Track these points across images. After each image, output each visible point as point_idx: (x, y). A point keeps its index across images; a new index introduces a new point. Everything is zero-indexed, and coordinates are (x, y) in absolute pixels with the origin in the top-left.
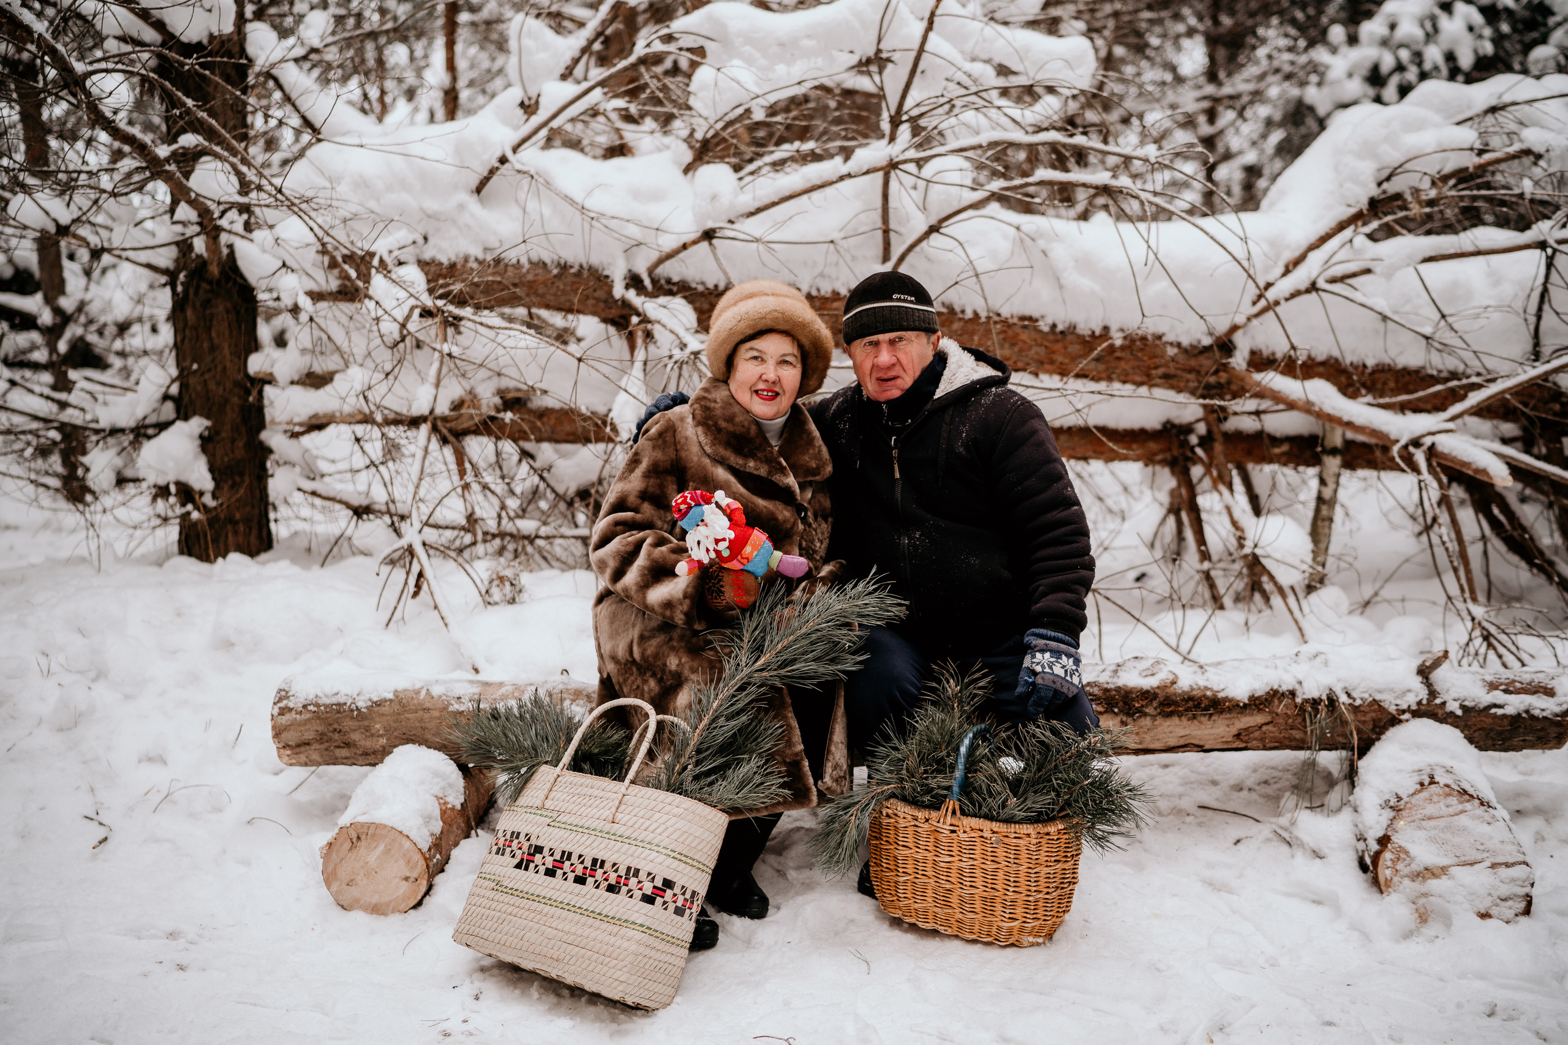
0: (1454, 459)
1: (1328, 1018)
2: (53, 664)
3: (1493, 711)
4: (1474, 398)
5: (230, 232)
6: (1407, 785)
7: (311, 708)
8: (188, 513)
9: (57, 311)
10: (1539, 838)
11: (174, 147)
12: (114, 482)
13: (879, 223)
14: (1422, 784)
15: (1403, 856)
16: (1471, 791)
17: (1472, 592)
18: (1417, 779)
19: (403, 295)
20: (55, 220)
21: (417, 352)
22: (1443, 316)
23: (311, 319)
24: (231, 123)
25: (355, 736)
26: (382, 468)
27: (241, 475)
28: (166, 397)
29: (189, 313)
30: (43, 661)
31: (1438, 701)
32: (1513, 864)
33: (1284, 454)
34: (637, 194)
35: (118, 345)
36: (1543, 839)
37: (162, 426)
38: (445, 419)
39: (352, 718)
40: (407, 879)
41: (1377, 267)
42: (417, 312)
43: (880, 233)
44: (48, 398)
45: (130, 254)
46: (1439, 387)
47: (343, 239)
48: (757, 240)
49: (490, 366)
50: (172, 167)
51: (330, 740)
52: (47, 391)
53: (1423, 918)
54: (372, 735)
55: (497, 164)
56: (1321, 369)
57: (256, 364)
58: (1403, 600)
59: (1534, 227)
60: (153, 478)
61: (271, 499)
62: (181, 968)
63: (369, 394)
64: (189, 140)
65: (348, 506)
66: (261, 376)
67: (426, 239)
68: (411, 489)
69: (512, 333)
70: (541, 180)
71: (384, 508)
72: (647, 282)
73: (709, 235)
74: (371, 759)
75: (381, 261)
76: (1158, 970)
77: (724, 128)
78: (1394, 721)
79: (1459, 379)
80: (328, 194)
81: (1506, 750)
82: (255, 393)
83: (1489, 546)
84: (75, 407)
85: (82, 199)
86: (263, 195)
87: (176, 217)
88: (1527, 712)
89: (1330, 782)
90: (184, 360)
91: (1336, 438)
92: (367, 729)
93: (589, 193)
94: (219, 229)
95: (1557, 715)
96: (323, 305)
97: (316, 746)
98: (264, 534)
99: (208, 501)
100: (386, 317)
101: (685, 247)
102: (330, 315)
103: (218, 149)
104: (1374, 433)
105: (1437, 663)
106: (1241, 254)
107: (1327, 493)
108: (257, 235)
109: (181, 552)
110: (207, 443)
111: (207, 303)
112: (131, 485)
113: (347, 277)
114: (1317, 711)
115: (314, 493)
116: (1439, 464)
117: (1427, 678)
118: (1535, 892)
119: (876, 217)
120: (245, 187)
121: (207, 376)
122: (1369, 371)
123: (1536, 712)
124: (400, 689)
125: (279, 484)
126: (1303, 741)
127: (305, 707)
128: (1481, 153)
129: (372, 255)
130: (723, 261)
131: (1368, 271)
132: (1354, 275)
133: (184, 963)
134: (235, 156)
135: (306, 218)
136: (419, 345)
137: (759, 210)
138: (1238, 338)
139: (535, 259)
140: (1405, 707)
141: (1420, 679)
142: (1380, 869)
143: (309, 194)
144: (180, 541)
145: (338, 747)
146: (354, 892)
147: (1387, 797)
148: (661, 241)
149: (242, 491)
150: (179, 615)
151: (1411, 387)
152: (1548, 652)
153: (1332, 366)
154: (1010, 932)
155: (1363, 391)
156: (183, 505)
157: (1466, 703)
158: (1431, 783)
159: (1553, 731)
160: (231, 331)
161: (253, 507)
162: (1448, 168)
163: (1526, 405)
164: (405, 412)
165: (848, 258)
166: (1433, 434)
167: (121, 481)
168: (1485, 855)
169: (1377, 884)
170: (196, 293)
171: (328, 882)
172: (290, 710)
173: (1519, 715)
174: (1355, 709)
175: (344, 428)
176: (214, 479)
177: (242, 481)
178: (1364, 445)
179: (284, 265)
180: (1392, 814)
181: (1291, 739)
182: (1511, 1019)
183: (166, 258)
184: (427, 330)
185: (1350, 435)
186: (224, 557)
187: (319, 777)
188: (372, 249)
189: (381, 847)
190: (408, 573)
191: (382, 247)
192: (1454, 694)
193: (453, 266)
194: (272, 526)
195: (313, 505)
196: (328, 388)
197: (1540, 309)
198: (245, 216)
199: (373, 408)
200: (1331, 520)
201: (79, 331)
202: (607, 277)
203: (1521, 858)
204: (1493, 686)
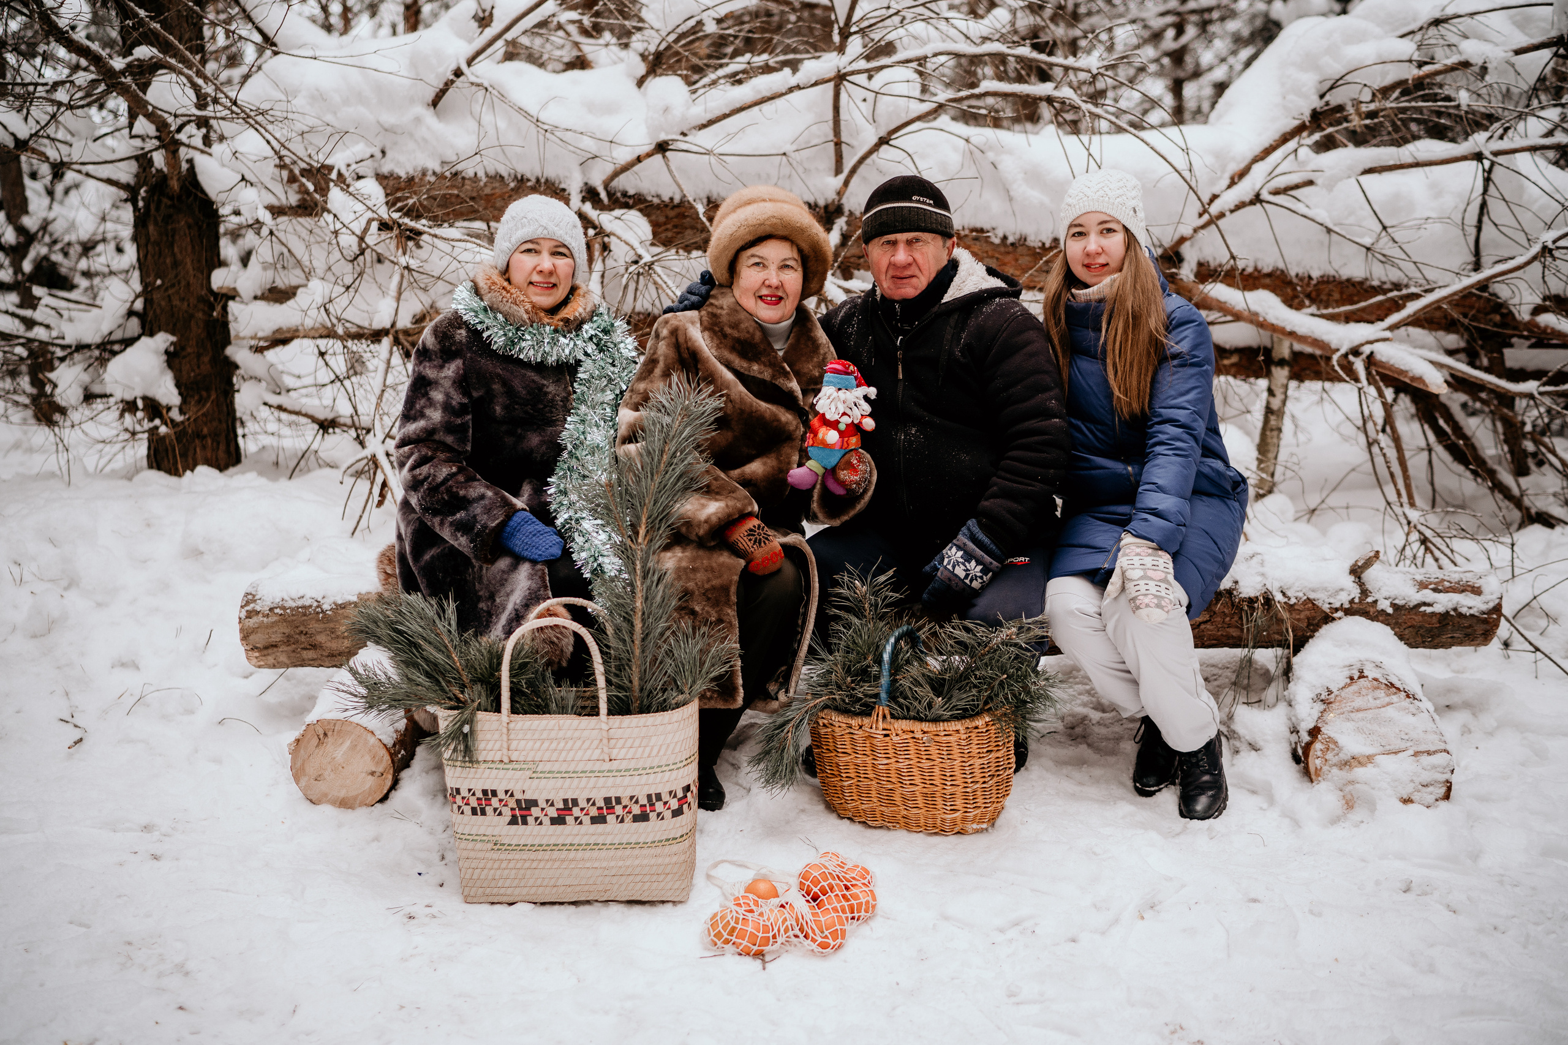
0: (1391, 368)
1: (1253, 896)
2: (25, 573)
3: (1423, 609)
4: (1412, 307)
5: (188, 146)
6: (1337, 680)
7: (278, 611)
8: (157, 428)
9: (21, 230)
10: (1466, 730)
11: (130, 59)
12: (82, 398)
13: (831, 136)
14: (1352, 678)
15: (1332, 746)
16: (1398, 684)
17: (1410, 497)
18: (1347, 673)
19: (360, 207)
20: (13, 134)
21: (379, 266)
22: (1385, 228)
23: (271, 233)
24: (187, 36)
25: (321, 638)
26: (347, 383)
27: (208, 390)
28: (131, 313)
29: (151, 228)
30: (16, 570)
31: (1370, 600)
32: (1435, 752)
33: (1233, 365)
34: (591, 107)
35: (83, 264)
36: (1470, 732)
37: (128, 342)
38: (406, 332)
39: (318, 620)
40: (373, 773)
41: (1318, 178)
42: (375, 225)
43: (831, 146)
44: (13, 315)
45: (90, 168)
46: (1380, 298)
47: (302, 153)
48: (708, 153)
49: (447, 278)
50: (128, 80)
51: (297, 642)
52: (12, 309)
53: (1349, 804)
54: (338, 637)
55: (452, 77)
56: (1267, 281)
57: (219, 279)
58: (1347, 508)
59: (1470, 138)
60: (120, 393)
61: (238, 415)
62: (156, 857)
63: (330, 307)
64: (143, 52)
65: (314, 419)
66: (224, 291)
67: (383, 152)
68: (374, 400)
69: (469, 245)
70: (495, 92)
71: (349, 422)
72: (603, 195)
73: (662, 148)
74: (336, 661)
75: (340, 174)
76: (1095, 854)
77: (676, 41)
78: (1327, 619)
79: (1400, 290)
80: (283, 106)
81: (1435, 647)
82: (219, 308)
83: (1434, 455)
84: (41, 324)
85: (40, 112)
86: (219, 108)
87: (134, 132)
88: (1455, 610)
89: (1267, 678)
90: (148, 276)
91: (1284, 350)
92: (333, 631)
93: (544, 106)
94: (179, 143)
95: (1484, 613)
96: (282, 219)
97: (283, 648)
98: (232, 449)
99: (175, 415)
100: (344, 230)
101: (639, 160)
102: (290, 229)
103: (173, 61)
104: (1316, 342)
105: (1368, 563)
106: (1182, 165)
107: (1276, 403)
108: (216, 148)
109: (150, 467)
110: (172, 358)
111: (167, 219)
112: (99, 400)
113: (307, 192)
114: (1253, 609)
115: (280, 408)
116: (1378, 373)
117: (1359, 578)
118: (1454, 779)
119: (828, 129)
120: (202, 101)
121: (170, 292)
122: (1314, 282)
123: (1464, 610)
124: (363, 592)
125: (246, 398)
126: (1240, 638)
127: (271, 610)
128: (1421, 64)
129: (330, 168)
130: (675, 173)
131: (1310, 183)
132: (1297, 187)
133: (158, 853)
134: (190, 67)
135: (262, 131)
136: (380, 260)
137: (711, 123)
138: (1186, 250)
139: (492, 172)
140: (1338, 605)
141: (1352, 578)
142: (1310, 759)
143: (265, 106)
144: (148, 456)
145: (305, 649)
146: (322, 786)
147: (1319, 691)
148: (615, 154)
149: (208, 405)
150: (148, 525)
151: (1356, 299)
152: (1482, 556)
153: (1278, 277)
154: (954, 822)
155: (1307, 302)
156: (151, 420)
157: (1396, 602)
158: (1360, 678)
159: (1480, 628)
160: (193, 247)
161: (220, 421)
162: (1388, 81)
163: (1465, 316)
164: (366, 324)
165: (800, 170)
166: (1371, 342)
167: (89, 397)
168: (1409, 744)
169: (1308, 774)
170: (158, 209)
171: (297, 778)
172: (258, 613)
173: (1447, 612)
174: (1291, 608)
175: (307, 342)
176: (180, 394)
177: (209, 397)
178: (1312, 356)
179: (243, 179)
180: (1323, 707)
181: (1229, 637)
182: (1425, 894)
183: (126, 173)
184: (385, 242)
185: (1298, 347)
186: (192, 471)
187: (288, 679)
188: (328, 162)
189: (348, 743)
190: (372, 483)
191: (339, 160)
192: (1385, 593)
193: (411, 180)
194: (240, 440)
195: (279, 420)
196: (291, 303)
197: (1480, 221)
198: (204, 130)
199: (335, 321)
200: (1280, 430)
201: (44, 251)
202: (564, 190)
203: (1442, 746)
204: (1422, 585)
